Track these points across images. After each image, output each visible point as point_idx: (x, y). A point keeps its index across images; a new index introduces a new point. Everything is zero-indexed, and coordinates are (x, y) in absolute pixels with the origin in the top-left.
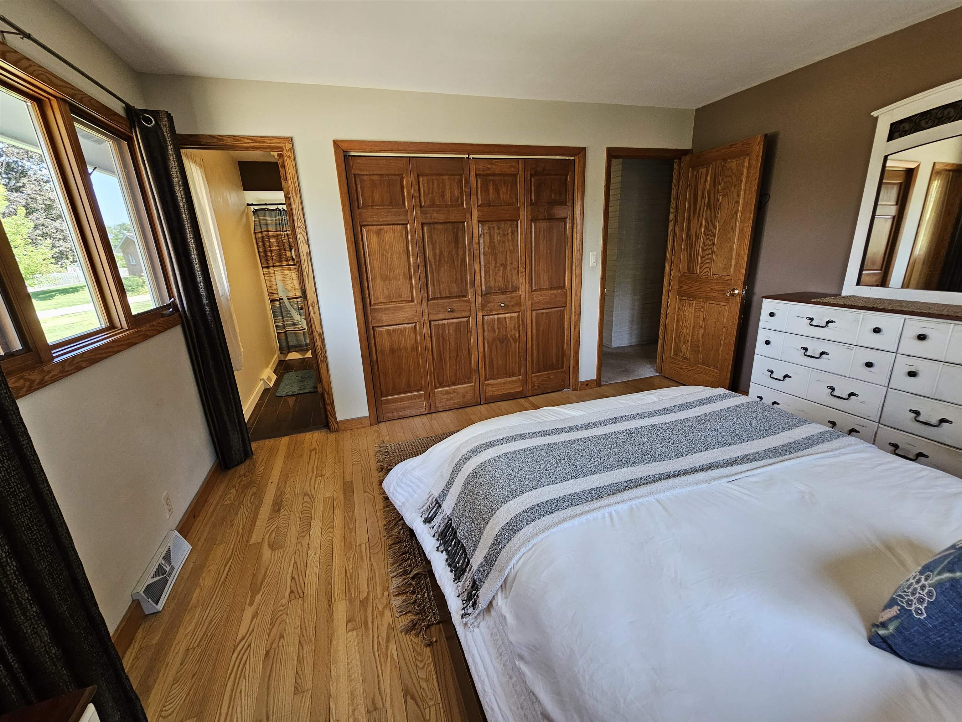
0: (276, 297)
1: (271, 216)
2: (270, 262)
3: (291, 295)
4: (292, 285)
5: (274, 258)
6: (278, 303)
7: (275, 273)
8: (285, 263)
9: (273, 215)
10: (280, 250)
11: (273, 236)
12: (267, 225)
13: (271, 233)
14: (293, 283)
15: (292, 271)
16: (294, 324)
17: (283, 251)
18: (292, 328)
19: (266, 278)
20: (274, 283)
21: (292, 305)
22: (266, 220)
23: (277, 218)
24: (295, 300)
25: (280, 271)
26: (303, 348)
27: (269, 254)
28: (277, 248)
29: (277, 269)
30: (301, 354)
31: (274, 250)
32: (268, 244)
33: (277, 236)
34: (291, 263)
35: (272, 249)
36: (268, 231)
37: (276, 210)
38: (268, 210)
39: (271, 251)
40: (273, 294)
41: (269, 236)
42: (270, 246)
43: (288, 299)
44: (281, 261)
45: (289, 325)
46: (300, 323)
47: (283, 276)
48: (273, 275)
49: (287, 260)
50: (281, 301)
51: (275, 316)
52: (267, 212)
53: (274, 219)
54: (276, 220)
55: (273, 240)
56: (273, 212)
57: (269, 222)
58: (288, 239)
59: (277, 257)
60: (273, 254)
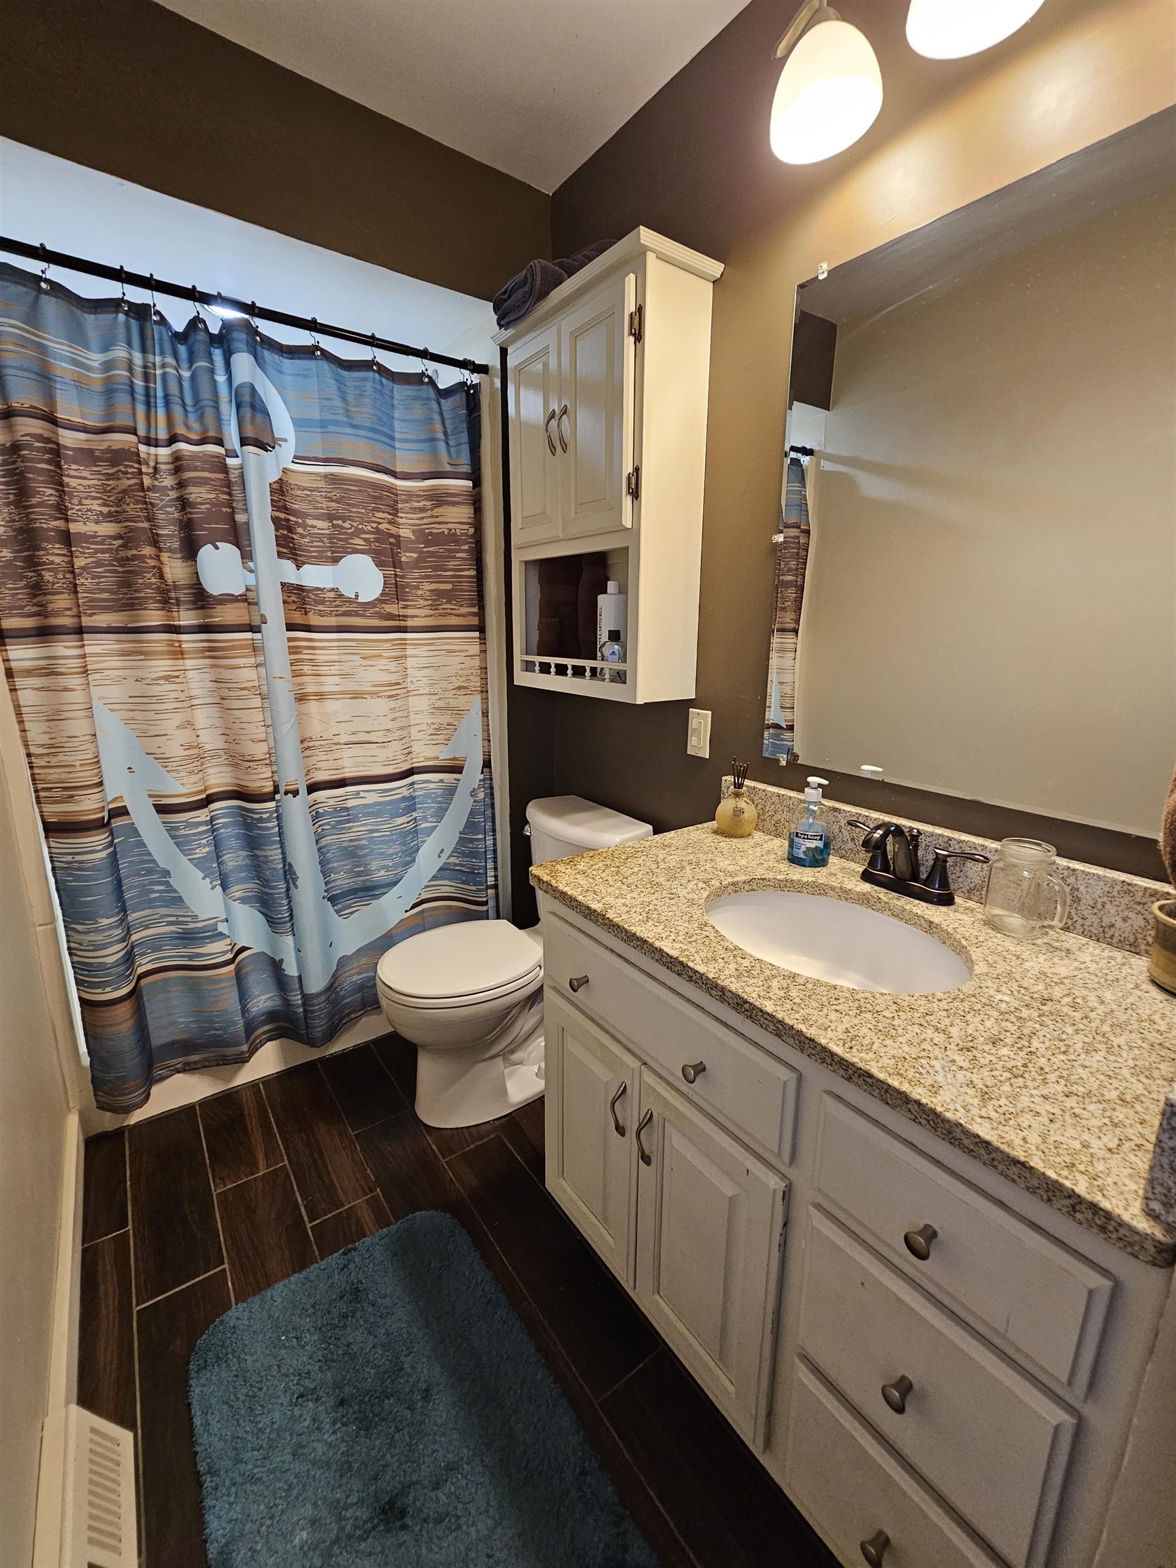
0: (88, 806)
1: (77, 336)
2: (61, 601)
3: (181, 788)
4: (185, 736)
5: (84, 581)
6: (98, 839)
7: (85, 672)
8: (154, 617)
9: (93, 335)
10: (128, 539)
11: (88, 456)
12: (45, 378)
13: (69, 438)
14: (189, 724)
15: (189, 663)
16: (189, 937)
17: (148, 550)
18: (172, 955)
19: (28, 697)
20: (79, 727)
21: (182, 844)
22: (42, 349)
23: (120, 352)
24: (203, 815)
25: (116, 662)
26: (230, 1051)
27: (54, 555)
28: (107, 529)
29: (96, 646)
30: (215, 1076)
31: (85, 538)
32: (47, 494)
33: (117, 457)
34: (186, 618)
35: (74, 528)
36: (52, 420)
37: (114, 305)
38: (57, 290)
39: (67, 538)
40: (70, 791)
41: (56, 453)
42: (61, 511)
43: (162, 809)
44: (131, 605)
45: (155, 944)
46: (222, 928)
47: (138, 689)
48: (75, 681)
49: (166, 600)
50: (117, 823)
51: (75, 910)
52: (51, 307)
53: (95, 359)
54: (108, 366)
55: (80, 478)
56: (90, 319)
57: (62, 368)
58: (181, 485)
59: (108, 581)
60: (79, 562)
